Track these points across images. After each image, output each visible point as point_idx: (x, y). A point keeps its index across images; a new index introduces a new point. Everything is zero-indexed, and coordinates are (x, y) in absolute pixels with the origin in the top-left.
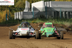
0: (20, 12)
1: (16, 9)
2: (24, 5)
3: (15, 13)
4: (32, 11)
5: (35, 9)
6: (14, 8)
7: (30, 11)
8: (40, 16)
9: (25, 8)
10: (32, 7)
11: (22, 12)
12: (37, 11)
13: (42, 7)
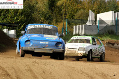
0: (80, 26)
1: (76, 21)
2: (87, 16)
3: (74, 27)
4: (97, 24)
5: (101, 21)
6: (73, 20)
7: (94, 24)
8: (108, 31)
9: (87, 20)
10: (98, 19)
11: (83, 25)
12: (104, 25)
13: (111, 19)
